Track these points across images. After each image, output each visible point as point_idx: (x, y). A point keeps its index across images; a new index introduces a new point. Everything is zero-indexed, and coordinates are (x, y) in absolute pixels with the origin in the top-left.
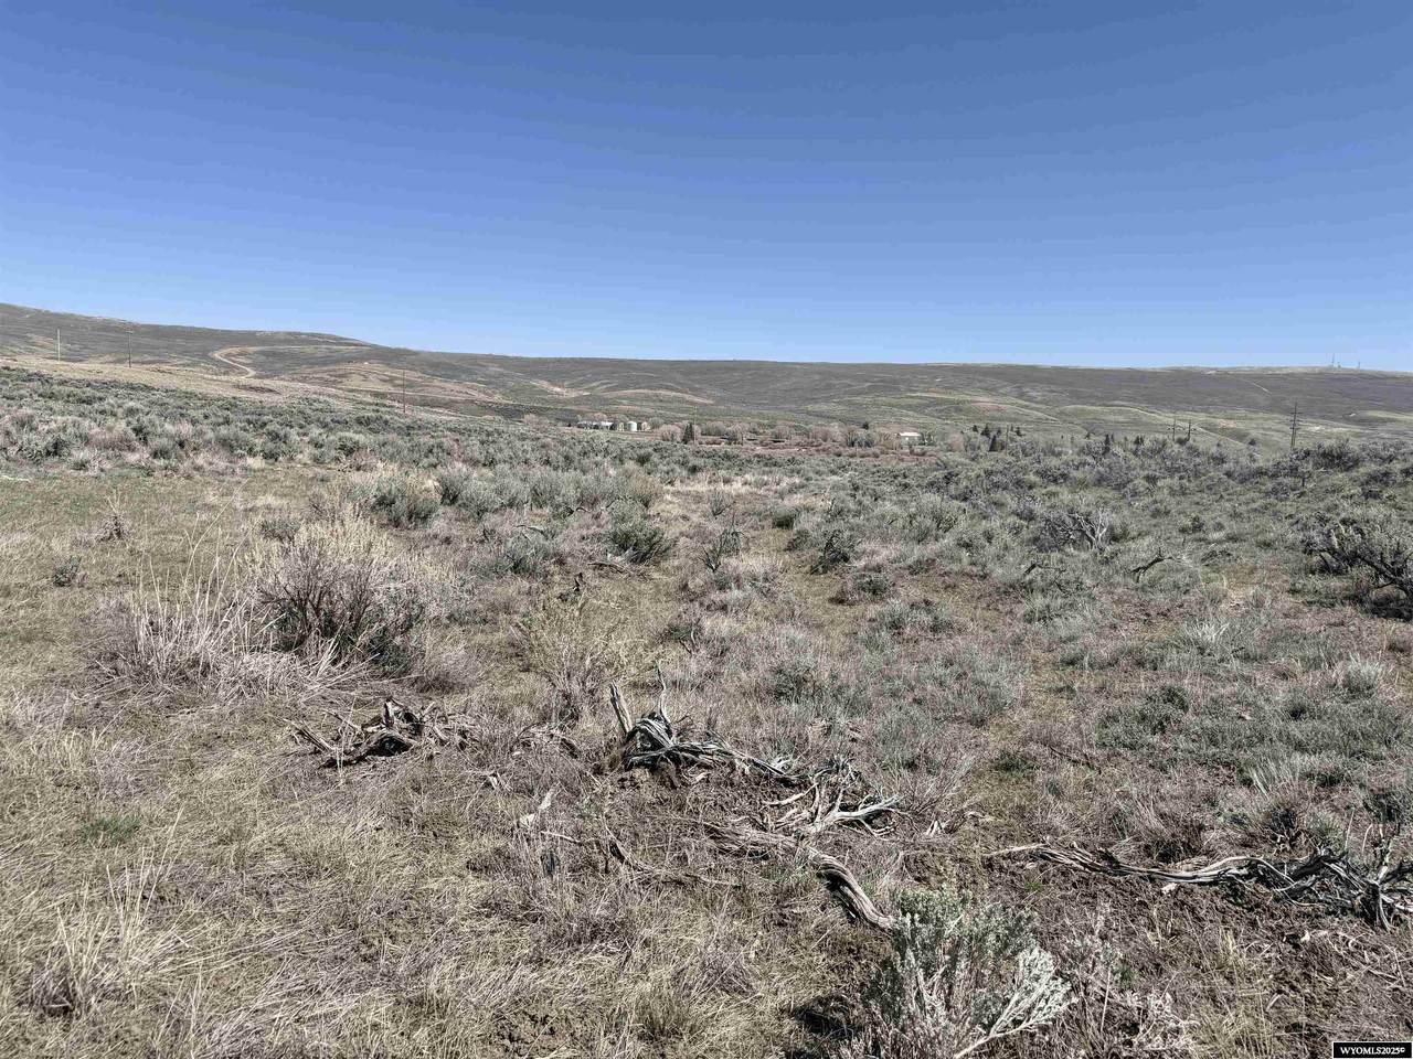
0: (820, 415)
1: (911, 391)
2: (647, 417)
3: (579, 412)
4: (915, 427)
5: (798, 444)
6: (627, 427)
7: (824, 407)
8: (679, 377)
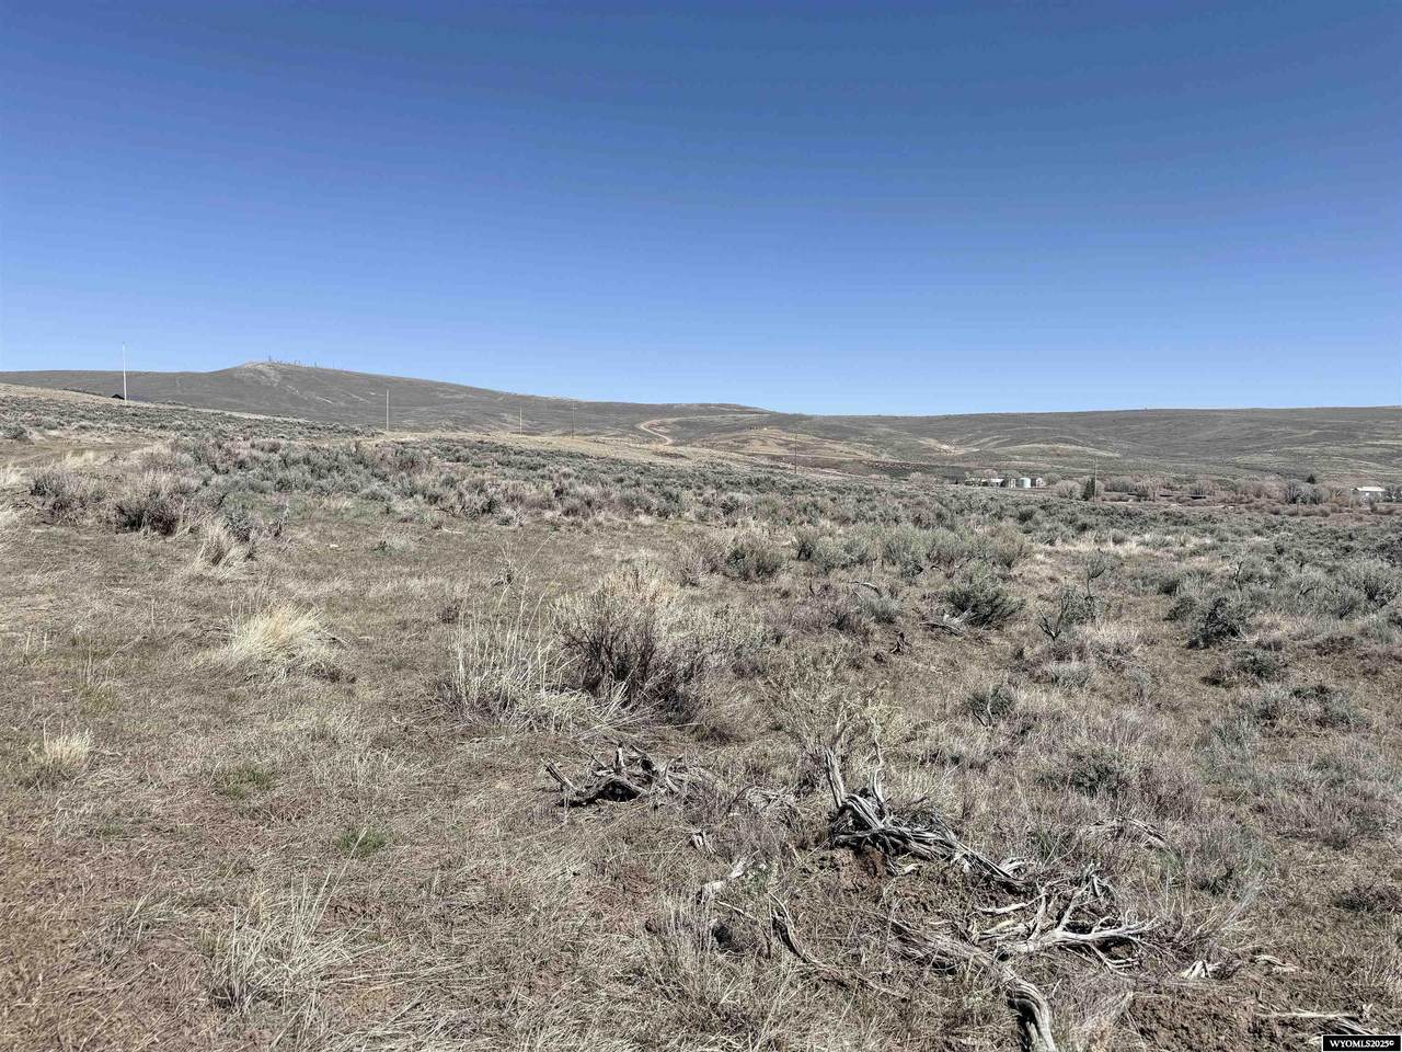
0: (1250, 468)
1: (1373, 438)
2: (1042, 473)
3: (968, 469)
4: (1378, 480)
5: (1223, 501)
6: (1019, 484)
7: (1257, 459)
8: (1082, 431)
